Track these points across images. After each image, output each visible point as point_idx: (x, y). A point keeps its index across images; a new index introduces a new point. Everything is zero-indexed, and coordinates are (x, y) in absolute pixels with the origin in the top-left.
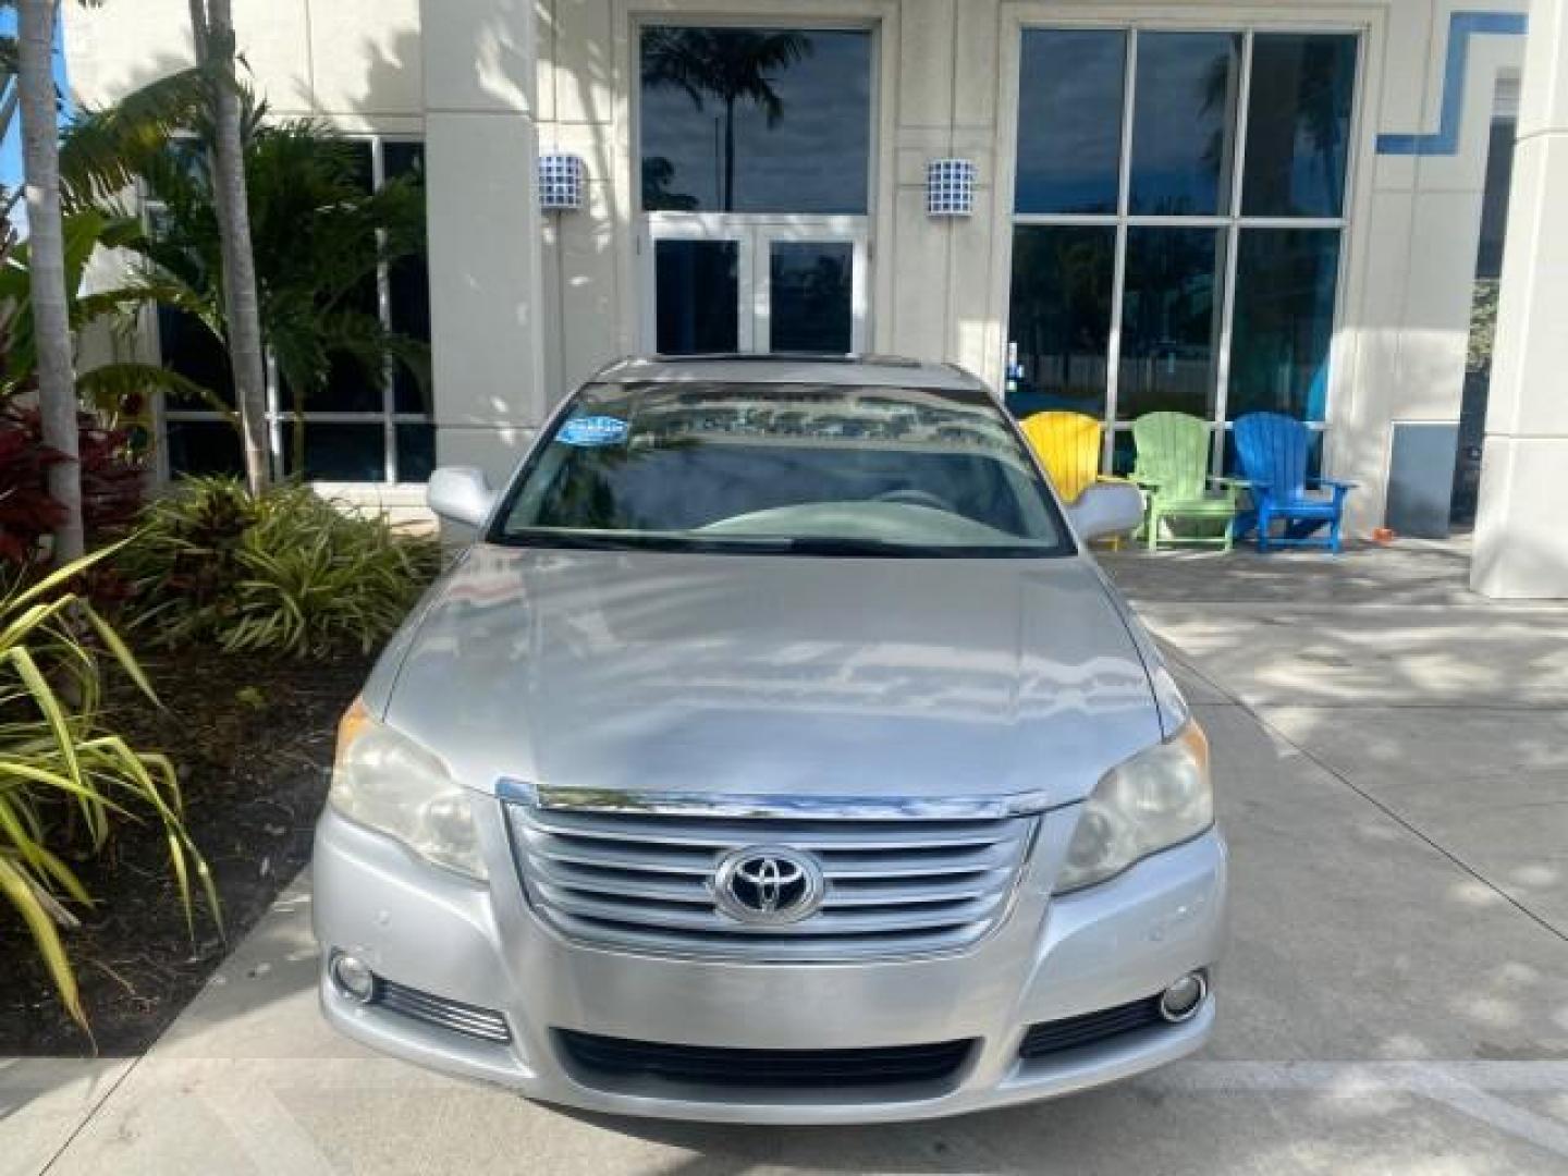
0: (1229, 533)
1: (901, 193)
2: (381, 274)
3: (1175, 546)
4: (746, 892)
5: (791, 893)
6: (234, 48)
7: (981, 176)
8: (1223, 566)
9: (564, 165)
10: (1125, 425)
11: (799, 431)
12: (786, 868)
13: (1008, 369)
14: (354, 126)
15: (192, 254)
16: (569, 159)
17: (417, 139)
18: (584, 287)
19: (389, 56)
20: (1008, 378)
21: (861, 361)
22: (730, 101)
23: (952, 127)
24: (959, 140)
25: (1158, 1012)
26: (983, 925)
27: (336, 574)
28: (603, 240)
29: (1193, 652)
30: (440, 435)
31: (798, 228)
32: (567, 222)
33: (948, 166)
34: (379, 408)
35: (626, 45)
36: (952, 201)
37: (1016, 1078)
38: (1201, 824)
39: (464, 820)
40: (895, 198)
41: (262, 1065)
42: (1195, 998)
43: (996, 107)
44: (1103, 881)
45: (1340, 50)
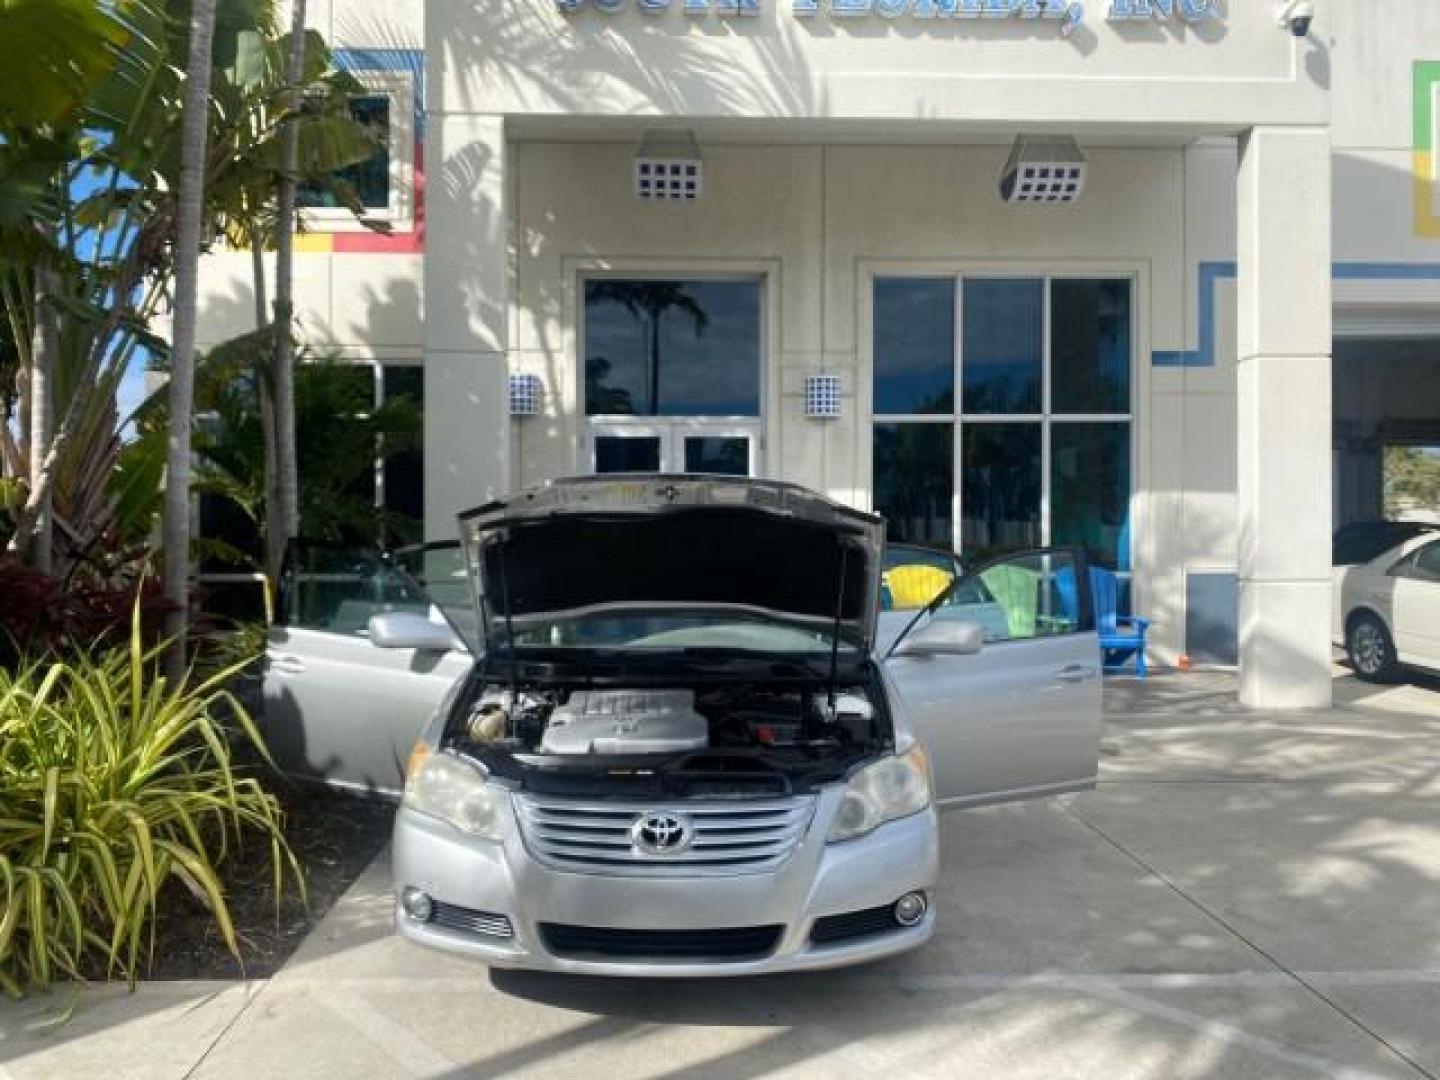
1: (785, 400)
2: (379, 463)
4: (649, 837)
5: (674, 838)
6: (291, 311)
7: (846, 386)
9: (525, 383)
12: (671, 823)
14: (366, 354)
15: (239, 455)
16: (530, 378)
17: (417, 363)
19: (383, 298)
22: (655, 314)
23: (823, 352)
24: (829, 361)
25: (893, 917)
26: (786, 855)
28: (553, 433)
32: (527, 425)
33: (820, 380)
35: (573, 294)
36: (824, 406)
37: (808, 952)
38: (921, 805)
39: (487, 806)
40: (780, 404)
41: (346, 983)
42: (919, 912)
43: (856, 336)
44: (859, 836)
45: (1117, 291)
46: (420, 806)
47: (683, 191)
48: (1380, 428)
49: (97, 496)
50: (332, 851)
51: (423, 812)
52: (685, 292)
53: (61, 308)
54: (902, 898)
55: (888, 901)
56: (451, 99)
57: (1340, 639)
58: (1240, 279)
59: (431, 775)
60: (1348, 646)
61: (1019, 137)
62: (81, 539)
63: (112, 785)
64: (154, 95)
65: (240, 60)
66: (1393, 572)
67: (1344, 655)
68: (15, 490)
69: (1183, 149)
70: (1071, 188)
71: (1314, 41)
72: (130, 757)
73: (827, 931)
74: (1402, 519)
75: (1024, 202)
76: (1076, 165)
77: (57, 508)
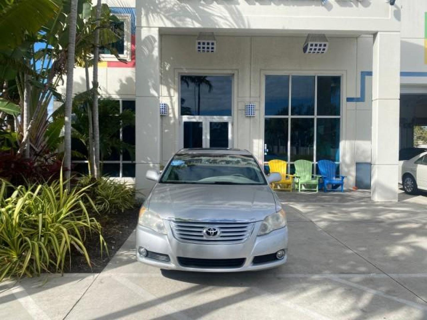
0: (317, 187)
1: (239, 111)
2: (121, 130)
3: (305, 191)
4: (208, 233)
5: (215, 234)
6: (98, 85)
7: (257, 107)
8: (316, 195)
9: (164, 106)
10: (292, 163)
11: (216, 163)
12: (214, 230)
13: (265, 150)
14: (115, 97)
15: (81, 126)
16: (165, 104)
17: (133, 100)
18: (167, 132)
19: (124, 82)
20: (265, 152)
21: (230, 149)
23: (250, 97)
24: (252, 100)
25: (276, 257)
26: (246, 239)
27: (115, 195)
28: (172, 121)
29: (304, 212)
30: (137, 165)
31: (216, 119)
32: (164, 118)
33: (249, 105)
34: (119, 160)
35: (177, 79)
36: (250, 113)
37: (251, 266)
38: (283, 226)
39: (162, 225)
40: (238, 112)
41: (122, 274)
42: (283, 255)
43: (260, 92)
44: (266, 234)
45: (337, 80)
46: (143, 225)
47: (210, 50)
48: (413, 120)
49: (42, 138)
50: (114, 239)
51: (144, 226)
52: (207, 79)
53: (32, 83)
54: (278, 251)
55: (275, 252)
56: (144, 23)
57: (401, 182)
58: (373, 76)
59: (146, 216)
60: (403, 184)
61: (309, 35)
62: (38, 150)
63: (55, 220)
64: (58, 21)
65: (84, 11)
66: (416, 163)
67: (402, 187)
68: (19, 136)
69: (357, 38)
70: (324, 50)
71: (396, 7)
72: (60, 212)
73: (258, 260)
74: (419, 147)
75: (310, 53)
76: (325, 43)
77: (31, 141)
